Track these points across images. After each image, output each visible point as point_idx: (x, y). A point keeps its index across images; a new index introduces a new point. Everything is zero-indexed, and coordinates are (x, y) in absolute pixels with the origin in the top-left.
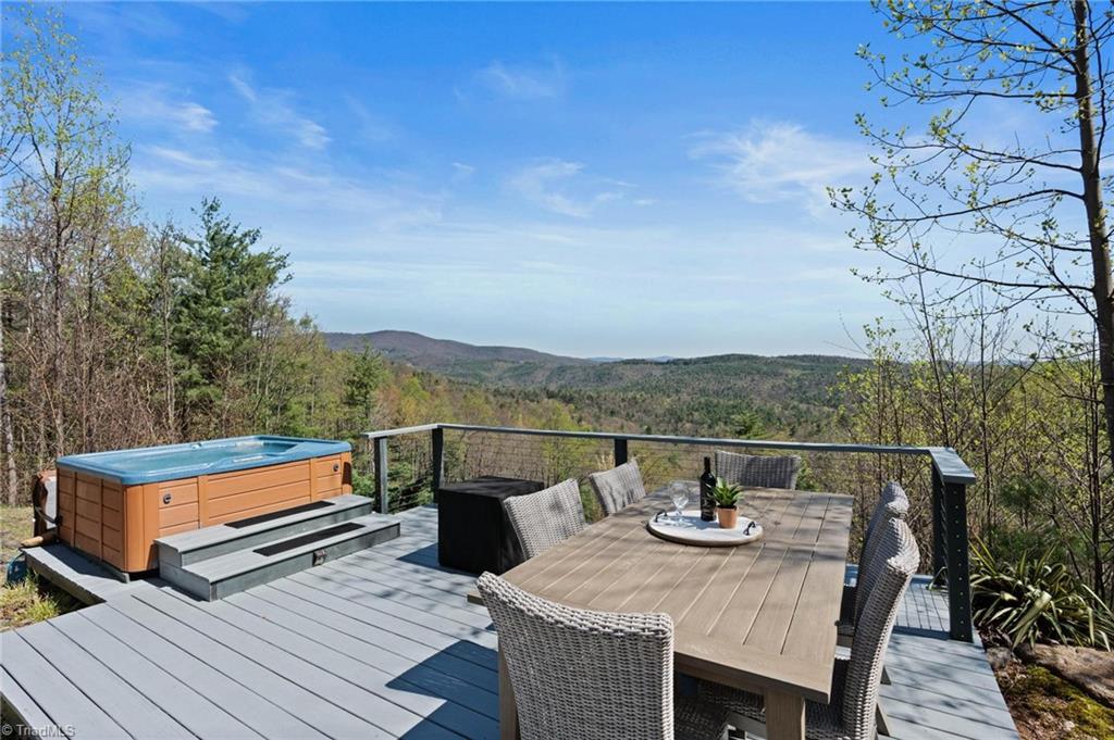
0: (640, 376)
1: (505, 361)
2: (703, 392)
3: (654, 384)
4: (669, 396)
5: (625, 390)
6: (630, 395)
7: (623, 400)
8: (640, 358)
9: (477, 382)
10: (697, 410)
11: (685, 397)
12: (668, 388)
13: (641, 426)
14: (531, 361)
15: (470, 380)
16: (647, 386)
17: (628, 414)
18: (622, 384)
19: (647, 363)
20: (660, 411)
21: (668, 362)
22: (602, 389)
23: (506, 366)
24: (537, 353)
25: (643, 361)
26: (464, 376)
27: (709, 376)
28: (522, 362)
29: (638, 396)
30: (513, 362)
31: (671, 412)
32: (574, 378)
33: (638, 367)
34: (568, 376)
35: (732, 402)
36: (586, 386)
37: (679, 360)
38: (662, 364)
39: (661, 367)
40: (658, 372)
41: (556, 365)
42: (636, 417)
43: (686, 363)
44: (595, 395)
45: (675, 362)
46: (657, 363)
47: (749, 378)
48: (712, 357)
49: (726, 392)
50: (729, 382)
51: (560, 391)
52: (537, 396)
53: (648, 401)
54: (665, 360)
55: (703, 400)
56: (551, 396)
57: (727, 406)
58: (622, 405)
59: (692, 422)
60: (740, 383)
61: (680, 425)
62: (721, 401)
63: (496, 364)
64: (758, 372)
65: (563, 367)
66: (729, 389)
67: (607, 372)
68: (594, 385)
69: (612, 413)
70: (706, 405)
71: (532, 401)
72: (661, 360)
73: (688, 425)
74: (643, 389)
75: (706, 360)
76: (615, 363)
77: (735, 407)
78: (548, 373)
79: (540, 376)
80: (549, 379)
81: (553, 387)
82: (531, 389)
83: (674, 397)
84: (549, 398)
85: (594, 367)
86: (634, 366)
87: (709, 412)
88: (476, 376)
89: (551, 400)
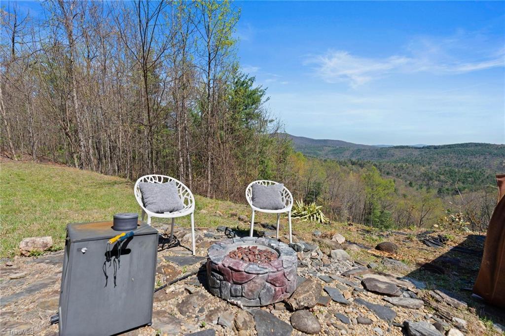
0: (405, 155)
1: (329, 147)
2: (447, 164)
3: (414, 159)
4: (424, 166)
5: (395, 162)
6: (399, 165)
7: (395, 167)
8: (405, 145)
9: (315, 156)
10: (443, 174)
11: (434, 167)
12: (423, 161)
13: (406, 181)
14: (342, 146)
15: (312, 155)
16: (409, 160)
17: (397, 175)
18: (393, 159)
19: (410, 148)
20: (418, 174)
21: (423, 148)
22: (381, 161)
23: (330, 149)
24: (345, 142)
25: (407, 147)
26: (309, 153)
27: (452, 155)
28: (338, 147)
29: (404, 165)
30: (333, 147)
31: (425, 175)
32: (365, 155)
33: (404, 149)
34: (362, 154)
35: (468, 171)
36: (372, 159)
37: (430, 146)
38: (420, 148)
39: (419, 150)
40: (416, 153)
41: (356, 149)
42: (403, 176)
43: (436, 148)
44: (378, 164)
45: (429, 147)
46: (416, 148)
47: (482, 157)
48: (455, 145)
49: (463, 165)
50: (466, 159)
51: (358, 161)
52: (346, 163)
53: (410, 168)
54: (422, 146)
55: (447, 169)
56: (353, 164)
57: (465, 173)
58: (394, 170)
59: (439, 181)
60: (475, 160)
61: (431, 182)
62: (461, 170)
63: (325, 148)
64: (490, 153)
65: (359, 150)
66: (466, 163)
67: (384, 152)
68: (377, 158)
69: (388, 174)
70: (450, 172)
71: (344, 166)
72: (419, 147)
73: (436, 183)
74: (406, 162)
75: (450, 146)
76: (391, 147)
77: (470, 174)
78: (351, 153)
79: (347, 154)
80: (352, 155)
81: (354, 159)
82: (342, 160)
83: (427, 166)
84: (352, 165)
85: (377, 150)
86: (401, 149)
87: (451, 176)
88: (315, 153)
89: (353, 166)
